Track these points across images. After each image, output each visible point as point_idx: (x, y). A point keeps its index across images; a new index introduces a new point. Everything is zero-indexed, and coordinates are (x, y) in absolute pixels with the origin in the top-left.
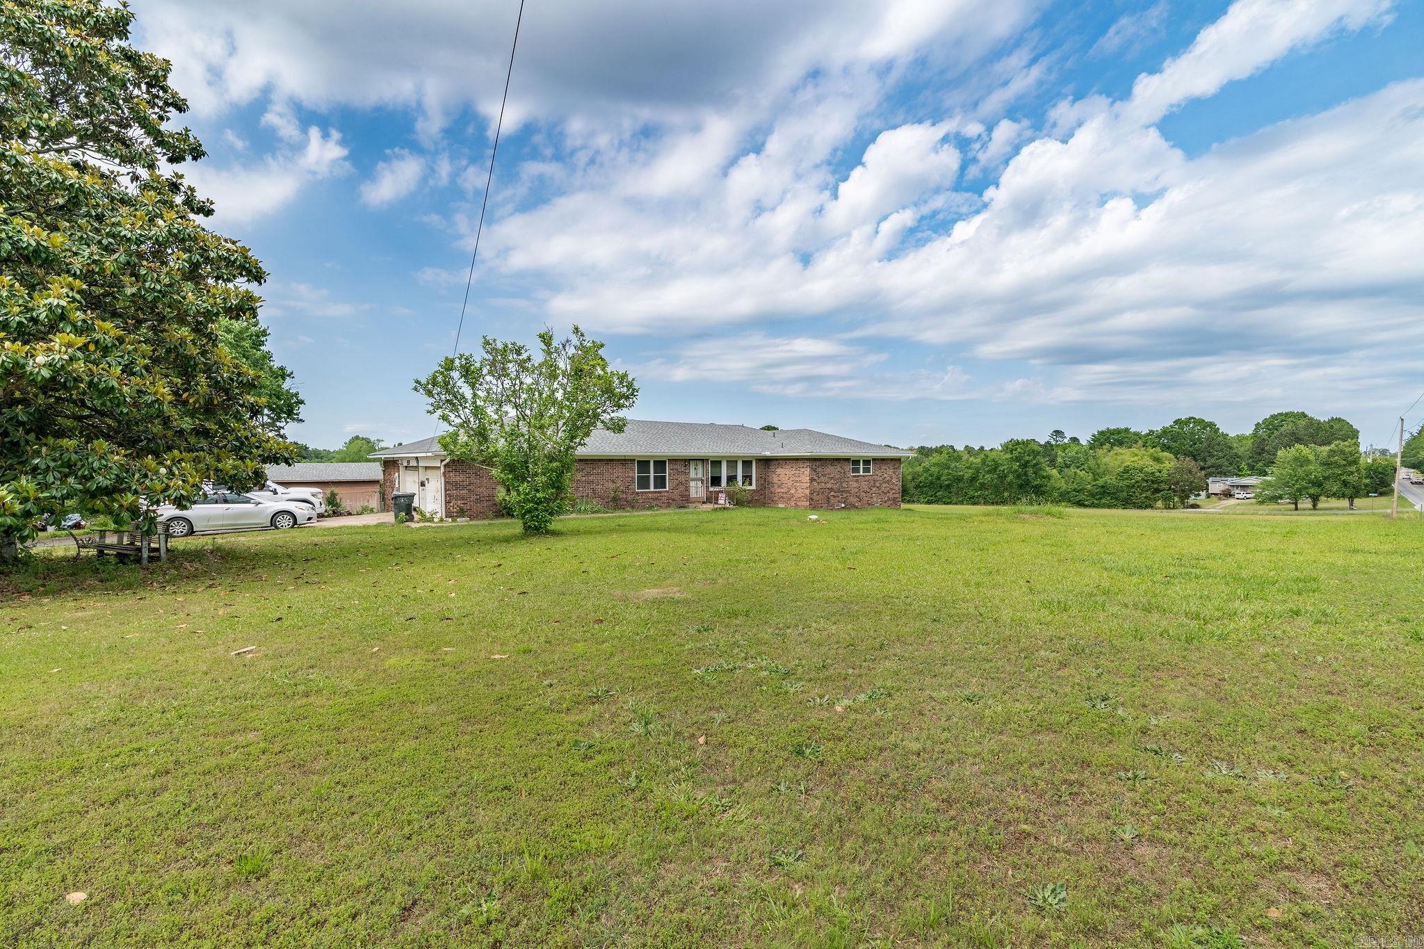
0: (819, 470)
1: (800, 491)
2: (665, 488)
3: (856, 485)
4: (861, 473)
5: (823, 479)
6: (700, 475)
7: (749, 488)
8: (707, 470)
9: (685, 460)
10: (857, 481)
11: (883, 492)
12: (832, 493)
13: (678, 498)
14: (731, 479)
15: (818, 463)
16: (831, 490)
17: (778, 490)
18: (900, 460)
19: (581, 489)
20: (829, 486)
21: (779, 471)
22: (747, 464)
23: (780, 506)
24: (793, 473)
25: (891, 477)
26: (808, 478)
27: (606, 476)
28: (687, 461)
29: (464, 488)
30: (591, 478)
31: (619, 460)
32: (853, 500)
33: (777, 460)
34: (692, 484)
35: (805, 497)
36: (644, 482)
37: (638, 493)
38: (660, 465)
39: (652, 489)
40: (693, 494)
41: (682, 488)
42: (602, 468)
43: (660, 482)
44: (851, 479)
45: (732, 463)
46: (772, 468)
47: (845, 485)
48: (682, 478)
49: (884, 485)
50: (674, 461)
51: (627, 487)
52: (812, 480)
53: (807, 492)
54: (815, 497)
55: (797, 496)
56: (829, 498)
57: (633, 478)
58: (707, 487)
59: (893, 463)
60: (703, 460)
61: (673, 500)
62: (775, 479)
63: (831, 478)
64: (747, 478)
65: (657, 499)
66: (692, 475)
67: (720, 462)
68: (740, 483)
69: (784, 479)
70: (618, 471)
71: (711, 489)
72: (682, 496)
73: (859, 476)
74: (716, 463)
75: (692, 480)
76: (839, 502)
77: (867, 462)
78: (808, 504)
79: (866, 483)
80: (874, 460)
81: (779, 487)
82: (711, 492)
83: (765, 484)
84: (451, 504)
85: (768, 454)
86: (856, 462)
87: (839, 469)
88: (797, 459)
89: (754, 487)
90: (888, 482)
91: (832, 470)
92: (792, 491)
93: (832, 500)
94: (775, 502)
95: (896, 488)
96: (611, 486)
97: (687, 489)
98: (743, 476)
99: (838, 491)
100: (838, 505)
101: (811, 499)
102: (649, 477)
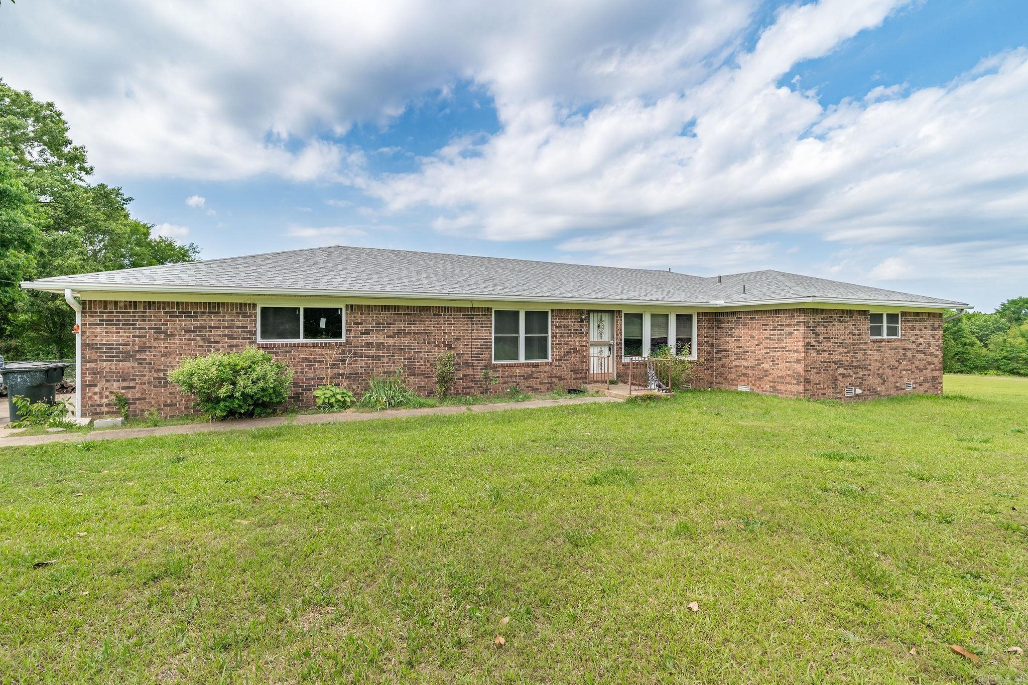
0: (819, 329)
1: (782, 365)
2: (546, 357)
3: (876, 355)
4: (885, 336)
5: (826, 345)
6: (606, 337)
7: (688, 358)
8: (618, 328)
9: (582, 312)
10: (879, 349)
11: (917, 368)
12: (841, 370)
13: (567, 374)
14: (659, 344)
15: (818, 317)
16: (839, 364)
17: (737, 363)
18: (940, 315)
19: (386, 360)
20: (836, 357)
21: (739, 331)
22: (684, 320)
23: (740, 388)
24: (767, 334)
25: (929, 343)
26: (801, 344)
27: (437, 336)
28: (584, 314)
29: (128, 356)
30: (406, 340)
31: (460, 309)
32: (873, 381)
33: (734, 313)
34: (593, 351)
35: (796, 376)
36: (507, 347)
37: (495, 367)
38: (537, 319)
39: (522, 359)
40: (594, 367)
41: (575, 358)
42: (428, 323)
43: (537, 347)
44: (870, 345)
45: (660, 319)
46: (725, 326)
47: (860, 355)
48: (576, 341)
49: (919, 356)
50: (561, 312)
51: (477, 357)
52: (809, 347)
53: (800, 368)
54: (813, 377)
55: (776, 373)
56: (836, 379)
57: (487, 340)
58: (619, 357)
59: (932, 319)
60: (612, 313)
61: (560, 378)
62: (731, 345)
63: (840, 344)
64: (683, 342)
65: (530, 377)
66: (594, 336)
67: (640, 316)
68: (673, 351)
69: (748, 344)
70: (460, 330)
71: (626, 360)
72: (575, 372)
73: (881, 341)
74: (635, 318)
75: (594, 344)
76: (852, 384)
77: (892, 318)
78: (801, 388)
79: (892, 352)
80: (904, 314)
81: (738, 357)
82: (624, 365)
83: (712, 351)
84: (97, 390)
85: (720, 303)
86: (877, 318)
87: (852, 328)
88: (777, 311)
89: (694, 357)
90: (924, 351)
91: (837, 329)
92: (767, 365)
93: (841, 384)
94: (732, 382)
95: (936, 361)
96: (444, 353)
97: (585, 360)
98: (678, 340)
99: (851, 367)
100: (849, 391)
101: (808, 381)
102: (517, 338)
